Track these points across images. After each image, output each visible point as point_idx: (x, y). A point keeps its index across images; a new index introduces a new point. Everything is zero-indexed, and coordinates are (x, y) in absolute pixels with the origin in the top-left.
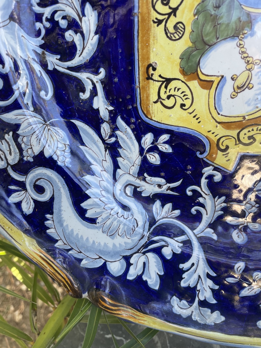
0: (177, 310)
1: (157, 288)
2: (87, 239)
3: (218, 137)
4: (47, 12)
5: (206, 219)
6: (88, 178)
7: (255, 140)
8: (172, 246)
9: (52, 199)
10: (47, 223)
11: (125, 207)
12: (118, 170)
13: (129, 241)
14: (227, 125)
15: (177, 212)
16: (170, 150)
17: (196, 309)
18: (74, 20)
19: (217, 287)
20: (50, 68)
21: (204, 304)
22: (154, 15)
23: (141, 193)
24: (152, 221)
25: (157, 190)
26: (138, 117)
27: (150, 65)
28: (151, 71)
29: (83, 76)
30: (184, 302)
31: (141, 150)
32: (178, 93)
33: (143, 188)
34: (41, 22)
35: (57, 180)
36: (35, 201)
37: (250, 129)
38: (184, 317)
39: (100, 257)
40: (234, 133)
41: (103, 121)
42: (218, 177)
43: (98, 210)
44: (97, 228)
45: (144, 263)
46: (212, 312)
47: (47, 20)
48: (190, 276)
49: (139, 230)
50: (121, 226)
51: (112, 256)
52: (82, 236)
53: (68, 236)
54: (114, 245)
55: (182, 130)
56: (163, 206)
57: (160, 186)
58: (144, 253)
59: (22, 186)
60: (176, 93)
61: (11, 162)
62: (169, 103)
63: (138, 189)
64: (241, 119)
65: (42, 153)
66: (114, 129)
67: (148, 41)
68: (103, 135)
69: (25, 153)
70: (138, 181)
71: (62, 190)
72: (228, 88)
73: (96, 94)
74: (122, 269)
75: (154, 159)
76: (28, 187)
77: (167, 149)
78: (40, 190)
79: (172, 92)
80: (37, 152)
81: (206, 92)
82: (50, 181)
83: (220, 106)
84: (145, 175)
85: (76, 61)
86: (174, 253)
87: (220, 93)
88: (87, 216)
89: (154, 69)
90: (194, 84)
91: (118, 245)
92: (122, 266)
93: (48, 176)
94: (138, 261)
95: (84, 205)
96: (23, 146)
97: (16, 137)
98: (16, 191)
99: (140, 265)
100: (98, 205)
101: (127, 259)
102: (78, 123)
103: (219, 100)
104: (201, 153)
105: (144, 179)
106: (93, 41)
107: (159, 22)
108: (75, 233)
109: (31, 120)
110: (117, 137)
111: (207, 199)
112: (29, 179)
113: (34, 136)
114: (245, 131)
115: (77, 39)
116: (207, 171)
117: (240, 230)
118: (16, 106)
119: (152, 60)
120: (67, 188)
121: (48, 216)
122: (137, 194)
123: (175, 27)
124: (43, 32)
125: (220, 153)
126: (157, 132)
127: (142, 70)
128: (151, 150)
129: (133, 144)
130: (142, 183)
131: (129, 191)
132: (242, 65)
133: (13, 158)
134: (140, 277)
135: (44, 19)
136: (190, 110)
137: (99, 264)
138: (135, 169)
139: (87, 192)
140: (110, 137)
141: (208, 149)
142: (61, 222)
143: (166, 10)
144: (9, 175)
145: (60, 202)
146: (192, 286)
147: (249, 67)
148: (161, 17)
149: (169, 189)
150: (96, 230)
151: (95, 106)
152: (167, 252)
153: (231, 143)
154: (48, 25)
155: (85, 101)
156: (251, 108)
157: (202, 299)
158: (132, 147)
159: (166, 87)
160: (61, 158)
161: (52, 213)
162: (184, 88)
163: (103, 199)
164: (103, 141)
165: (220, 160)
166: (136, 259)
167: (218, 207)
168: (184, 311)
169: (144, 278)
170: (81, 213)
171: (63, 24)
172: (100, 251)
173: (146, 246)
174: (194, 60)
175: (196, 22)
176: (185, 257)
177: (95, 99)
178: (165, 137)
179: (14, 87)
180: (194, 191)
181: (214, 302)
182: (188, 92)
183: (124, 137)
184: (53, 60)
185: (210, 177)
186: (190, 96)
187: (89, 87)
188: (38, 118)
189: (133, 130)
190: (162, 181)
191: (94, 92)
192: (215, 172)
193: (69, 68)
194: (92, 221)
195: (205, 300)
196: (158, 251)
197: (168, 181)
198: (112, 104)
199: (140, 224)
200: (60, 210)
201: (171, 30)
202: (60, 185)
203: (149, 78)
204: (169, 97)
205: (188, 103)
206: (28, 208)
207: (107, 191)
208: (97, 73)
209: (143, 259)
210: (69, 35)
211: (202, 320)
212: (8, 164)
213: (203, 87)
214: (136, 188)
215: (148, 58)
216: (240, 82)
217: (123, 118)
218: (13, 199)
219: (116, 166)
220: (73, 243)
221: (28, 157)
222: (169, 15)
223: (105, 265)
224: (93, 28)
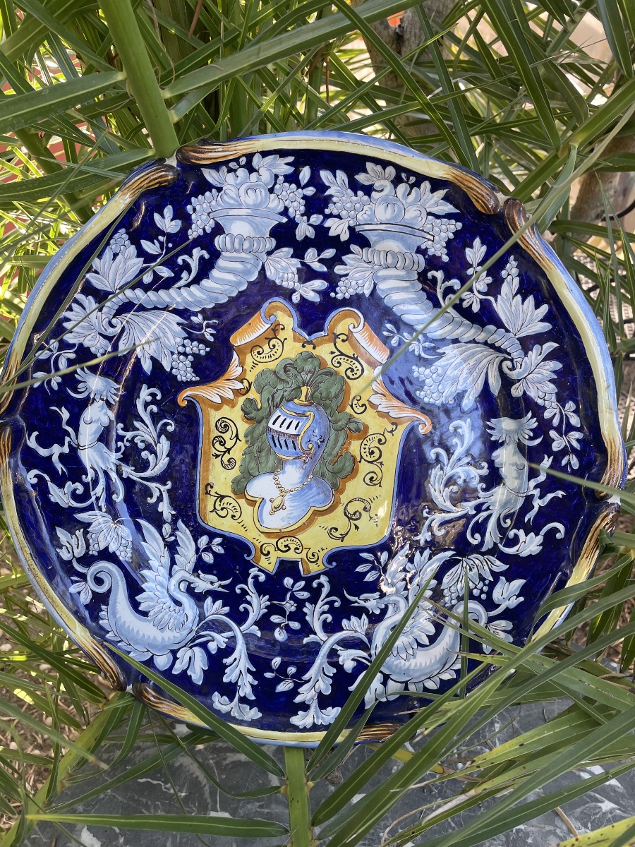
0: (217, 705)
1: (200, 683)
2: (138, 631)
3: (261, 544)
4: (129, 435)
5: (253, 617)
6: (145, 572)
7: (290, 549)
8: (218, 641)
9: (109, 591)
10: (102, 614)
11: (178, 603)
12: (175, 566)
13: (178, 635)
14: (268, 535)
15: (227, 609)
16: (222, 552)
17: (235, 706)
18: (150, 444)
19: (256, 683)
20: (125, 476)
21: (243, 700)
22: (214, 451)
23: (194, 588)
24: (202, 616)
25: (210, 587)
26: (196, 522)
27: (208, 484)
28: (209, 488)
29: (153, 486)
30: (225, 698)
31: (197, 550)
32: (230, 507)
33: (197, 584)
34: (123, 442)
35: (117, 574)
36: (93, 592)
37: (286, 539)
38: (223, 712)
39: (148, 651)
40: (274, 541)
41: (165, 522)
42: (262, 578)
43: (151, 604)
44: (148, 621)
45: (190, 658)
46: (250, 709)
47: (128, 440)
48: (232, 671)
49: (189, 624)
50: (172, 620)
51: (160, 650)
52: (133, 629)
53: (119, 627)
54: (163, 639)
55: (232, 536)
56: (214, 602)
57: (212, 583)
58: (191, 648)
59: (83, 577)
60: (228, 506)
61: (77, 555)
62: (223, 513)
63: (192, 585)
64: (278, 531)
65: (107, 548)
66: (175, 529)
67: (208, 467)
68: (164, 534)
69: (91, 548)
70: (192, 577)
71: (120, 583)
72: (268, 507)
73: (162, 501)
74: (168, 663)
75: (208, 558)
76: (88, 578)
77: (220, 550)
78: (99, 581)
79: (225, 506)
80: (102, 547)
81: (252, 508)
82: (110, 574)
83: (262, 519)
84: (200, 572)
85: (148, 474)
86: (219, 648)
87: (262, 511)
88: (140, 608)
89: (212, 487)
90: (242, 502)
91: (167, 639)
92: (169, 660)
93: (109, 570)
94: (184, 654)
95: (138, 598)
96: (91, 541)
97: (86, 533)
98: (77, 582)
99: (186, 659)
100: (152, 598)
101: (174, 652)
102: (143, 522)
103: (261, 515)
104: (248, 556)
105: (198, 576)
106: (163, 462)
107: (217, 456)
108: (127, 626)
109: (101, 520)
110: (176, 537)
111: (253, 597)
112: (91, 572)
113: (102, 533)
114: (282, 540)
115: (151, 458)
116: (253, 571)
117: (281, 628)
118: (91, 508)
119: (211, 480)
120: (125, 582)
121: (103, 607)
122: (190, 591)
123: (229, 461)
124: (123, 449)
125: (263, 557)
126: (212, 535)
127: (202, 487)
128: (205, 550)
129: (190, 544)
130: (197, 579)
131: (183, 586)
132: (278, 492)
133: (79, 552)
134: (184, 672)
135: (125, 440)
136: (239, 521)
137: (147, 657)
138: (191, 566)
139: (143, 586)
140: (170, 536)
141: (253, 552)
142: (114, 614)
143: (222, 449)
144: (73, 567)
145: (117, 594)
146: (233, 682)
147: (282, 494)
148: (219, 453)
149: (220, 586)
150: (148, 623)
151: (160, 509)
152: (213, 647)
153: (271, 549)
154: (128, 444)
155: (151, 505)
156: (284, 523)
157: (242, 695)
158: (189, 546)
159: (220, 501)
160: (123, 554)
161: (107, 605)
162: (234, 503)
163: (157, 593)
164: (164, 539)
165: (263, 563)
166: (183, 653)
167: (263, 606)
168: (224, 707)
169: (189, 673)
170: (135, 605)
171: (141, 445)
172: (149, 645)
173: (193, 640)
174: (242, 484)
175: (244, 459)
176: (229, 650)
177: (161, 503)
178: (218, 540)
179: (92, 493)
180: (242, 589)
181: (253, 698)
182: (237, 507)
183: (183, 536)
184: (128, 471)
185: (256, 577)
186: (239, 510)
187: (156, 494)
188: (109, 518)
189: (191, 532)
190: (214, 578)
191: (160, 499)
192: (260, 573)
193: (141, 478)
194: (145, 614)
195: (245, 696)
196: (204, 646)
197: (220, 579)
198: (175, 510)
199: (191, 618)
200: (115, 602)
201: (226, 462)
202: (119, 578)
203: (207, 493)
204: (222, 509)
205: (237, 515)
206: (85, 598)
207: (162, 586)
208: (165, 484)
209: (189, 653)
210: (145, 454)
211: (240, 716)
212: (74, 556)
213: (249, 505)
214: (190, 583)
215: (208, 479)
216: (276, 503)
217: (183, 521)
218: (73, 589)
219: (173, 562)
220: (123, 635)
221: (94, 551)
222: (225, 452)
223: (152, 658)
224: (165, 453)
